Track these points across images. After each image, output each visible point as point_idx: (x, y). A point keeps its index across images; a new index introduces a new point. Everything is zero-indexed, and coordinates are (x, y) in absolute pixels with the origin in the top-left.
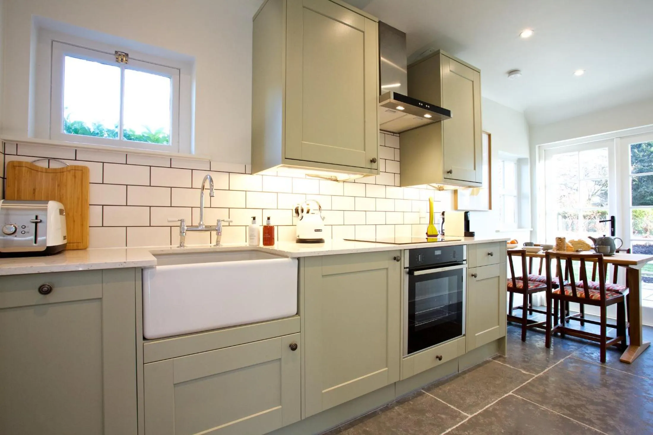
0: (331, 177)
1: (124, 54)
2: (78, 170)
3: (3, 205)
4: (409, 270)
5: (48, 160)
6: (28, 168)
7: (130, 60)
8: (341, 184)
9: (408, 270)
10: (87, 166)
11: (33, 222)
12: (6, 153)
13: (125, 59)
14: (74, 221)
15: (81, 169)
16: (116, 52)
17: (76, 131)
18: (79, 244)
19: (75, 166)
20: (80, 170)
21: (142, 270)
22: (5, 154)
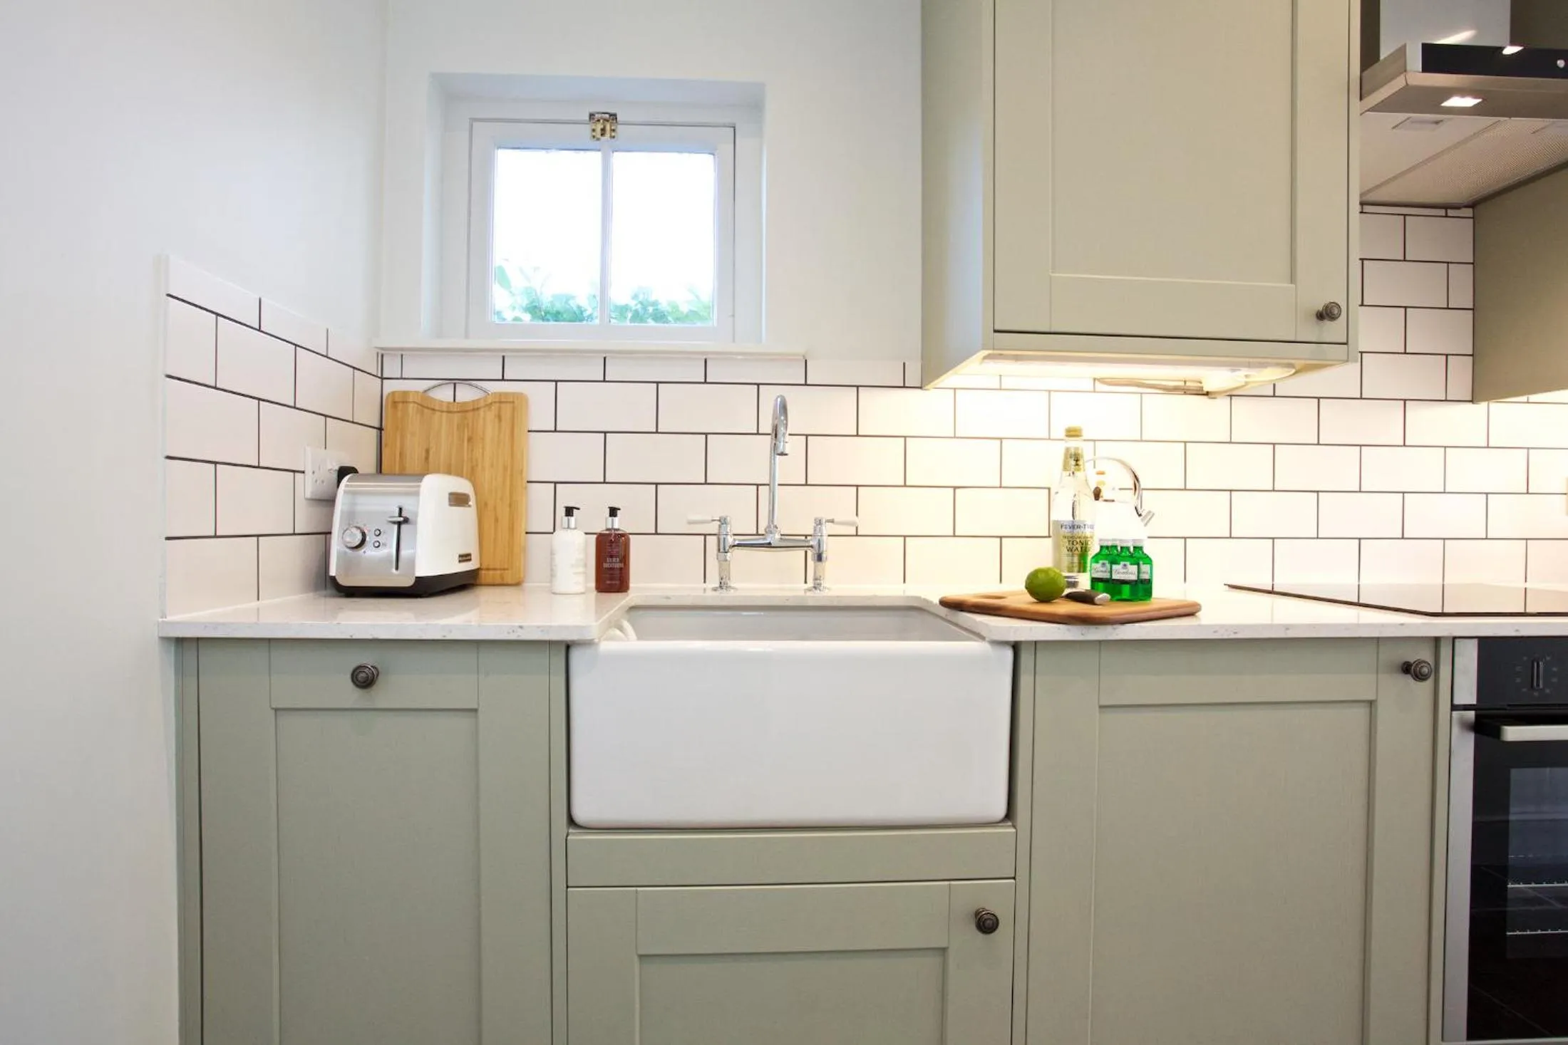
0: (1185, 382)
1: (607, 116)
2: (506, 402)
3: (351, 486)
4: (1477, 716)
5: (453, 386)
6: (418, 404)
7: (620, 128)
8: (1223, 402)
9: (1471, 715)
10: (524, 392)
11: (394, 523)
12: (385, 376)
13: (611, 126)
14: (497, 520)
15: (511, 400)
16: (592, 115)
17: (557, 316)
18: (506, 571)
19: (500, 394)
20: (510, 402)
21: (568, 647)
22: (382, 378)
